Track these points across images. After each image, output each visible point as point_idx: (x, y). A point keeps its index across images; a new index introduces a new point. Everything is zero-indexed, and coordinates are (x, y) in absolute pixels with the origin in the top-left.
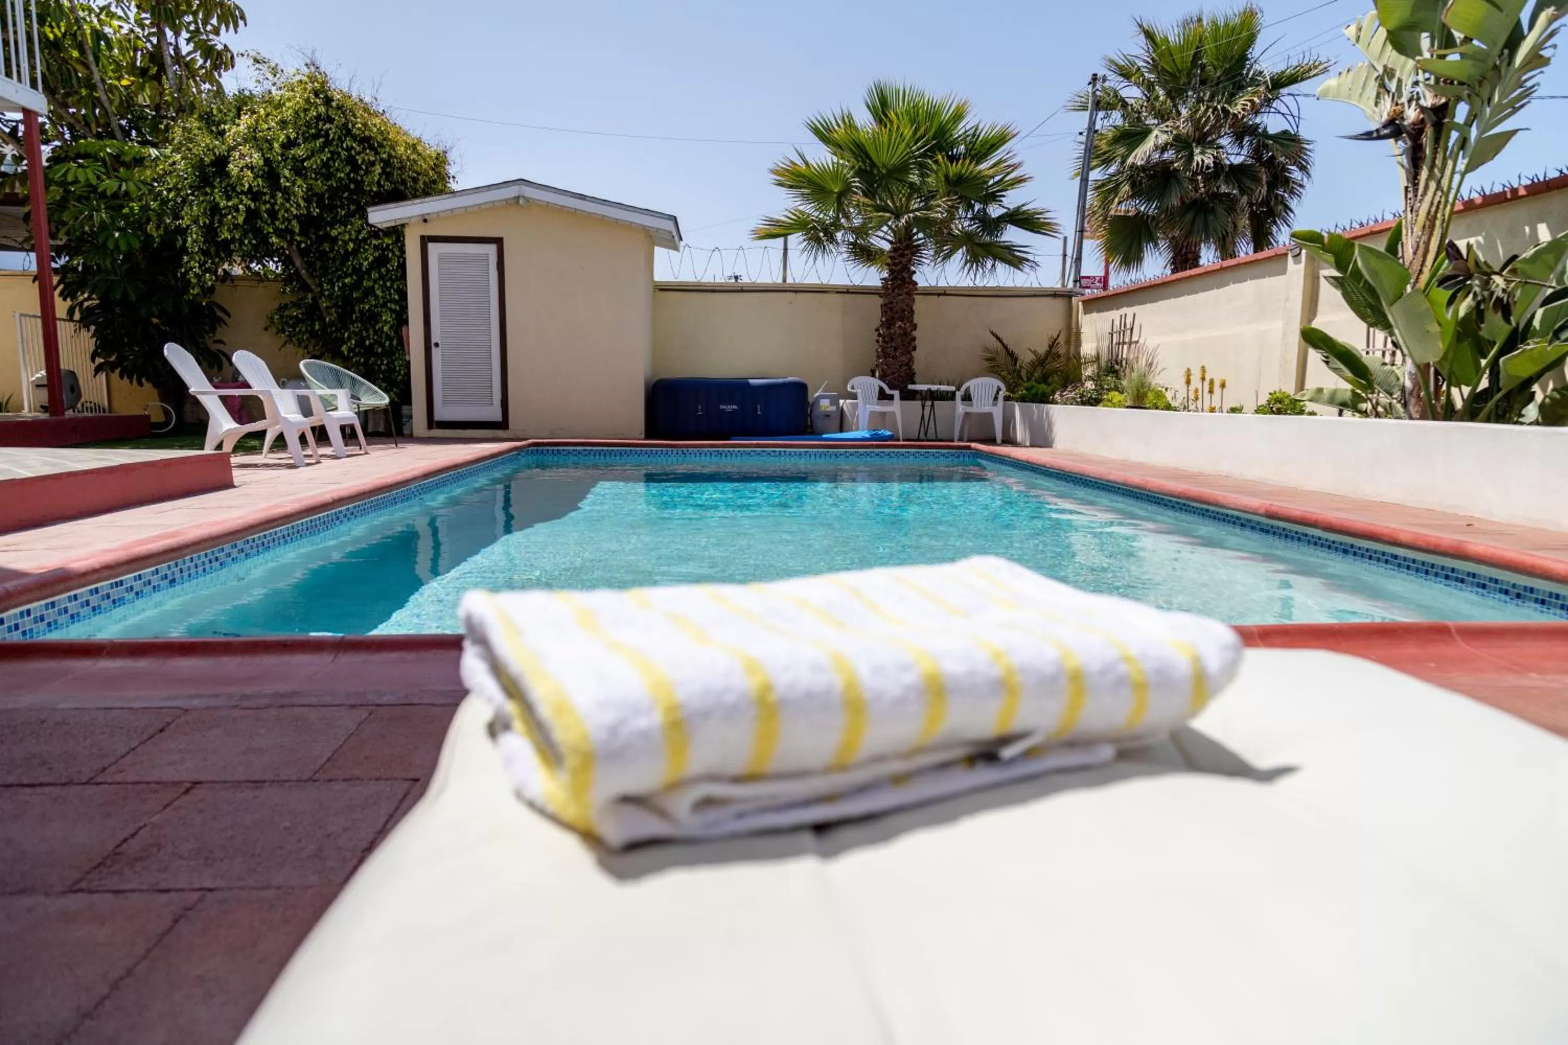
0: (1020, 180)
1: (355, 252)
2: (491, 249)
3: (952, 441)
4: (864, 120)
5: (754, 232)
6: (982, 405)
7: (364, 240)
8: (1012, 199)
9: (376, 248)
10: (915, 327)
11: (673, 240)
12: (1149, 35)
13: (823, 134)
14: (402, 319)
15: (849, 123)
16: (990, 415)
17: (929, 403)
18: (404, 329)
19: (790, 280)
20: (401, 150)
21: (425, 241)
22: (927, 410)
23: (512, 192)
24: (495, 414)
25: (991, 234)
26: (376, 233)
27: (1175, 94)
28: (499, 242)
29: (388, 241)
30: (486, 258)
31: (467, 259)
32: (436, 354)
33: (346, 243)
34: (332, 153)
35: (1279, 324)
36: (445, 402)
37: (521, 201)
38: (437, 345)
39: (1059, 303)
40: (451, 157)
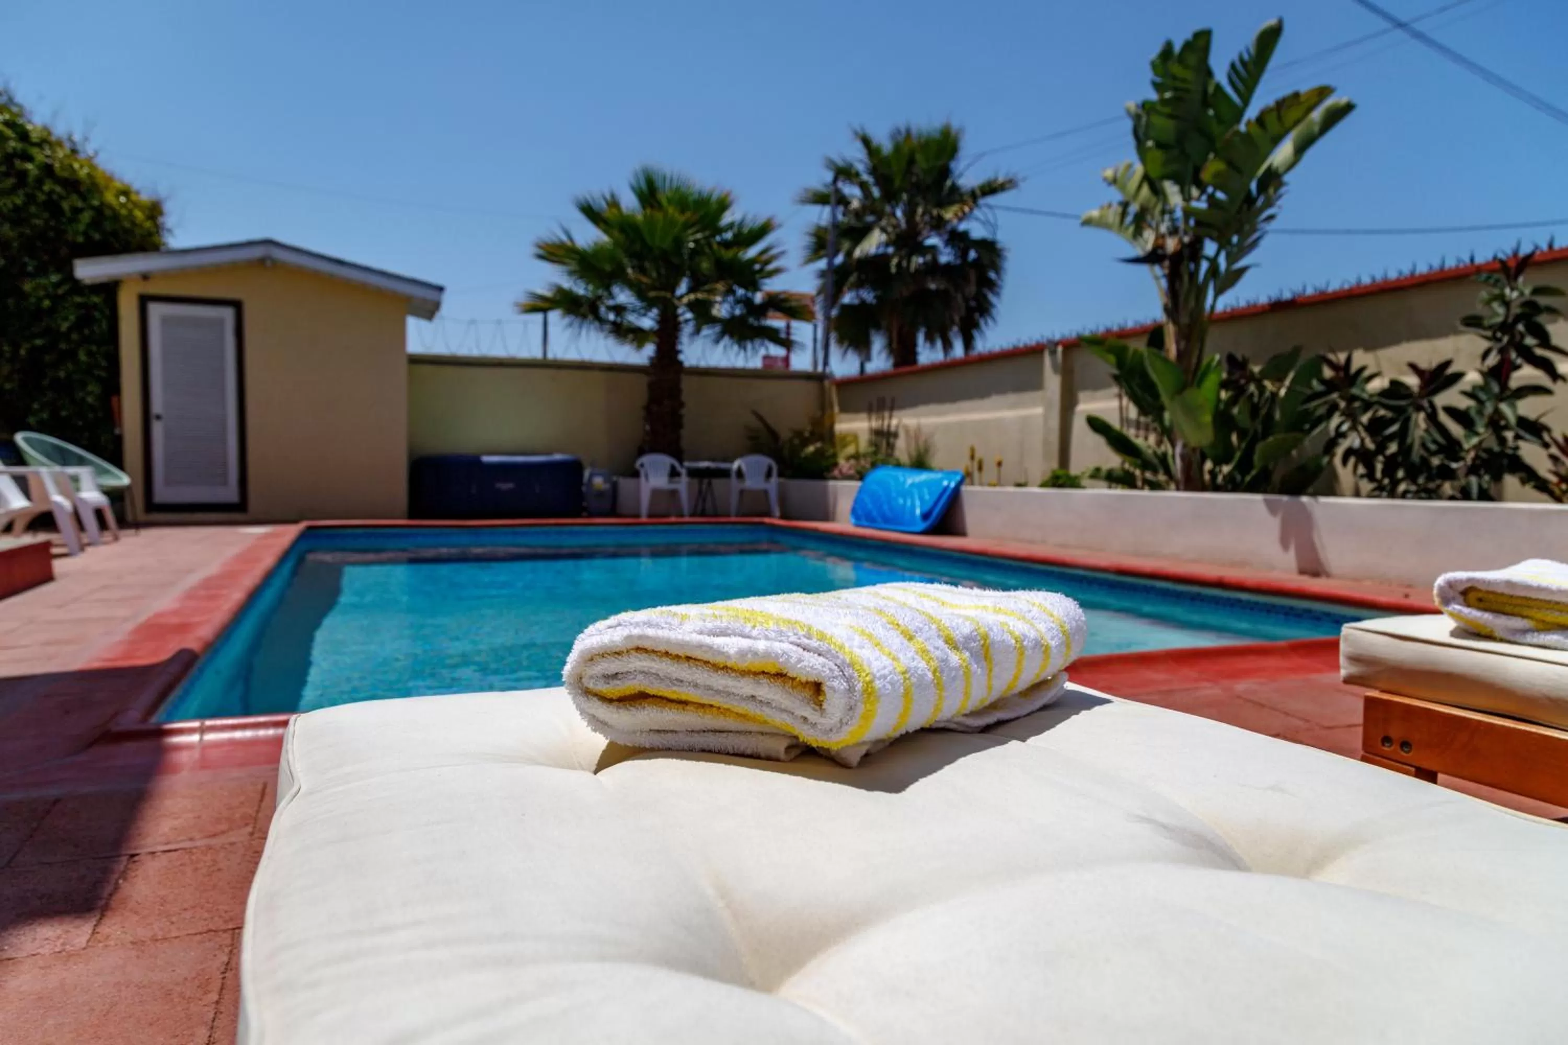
0: (777, 271)
1: (52, 311)
2: (228, 314)
3: (728, 516)
4: (629, 202)
5: (517, 304)
6: (754, 482)
7: (63, 297)
8: (773, 285)
9: (79, 306)
10: (682, 405)
11: (429, 310)
12: (866, 142)
13: (590, 212)
14: (112, 386)
15: (614, 203)
16: (766, 492)
17: (706, 481)
18: (114, 400)
19: (550, 356)
20: (109, 197)
21: (144, 301)
22: (704, 486)
23: (258, 252)
24: (230, 494)
25: (758, 319)
26: (77, 287)
27: (890, 196)
28: (237, 306)
29: (96, 299)
30: (221, 322)
31: (197, 322)
32: (157, 429)
33: (40, 300)
34: (27, 195)
35: (1039, 411)
36: (168, 482)
37: (268, 263)
38: (158, 417)
39: (812, 386)
40: (168, 207)
